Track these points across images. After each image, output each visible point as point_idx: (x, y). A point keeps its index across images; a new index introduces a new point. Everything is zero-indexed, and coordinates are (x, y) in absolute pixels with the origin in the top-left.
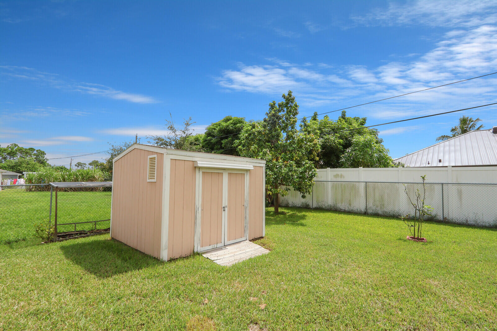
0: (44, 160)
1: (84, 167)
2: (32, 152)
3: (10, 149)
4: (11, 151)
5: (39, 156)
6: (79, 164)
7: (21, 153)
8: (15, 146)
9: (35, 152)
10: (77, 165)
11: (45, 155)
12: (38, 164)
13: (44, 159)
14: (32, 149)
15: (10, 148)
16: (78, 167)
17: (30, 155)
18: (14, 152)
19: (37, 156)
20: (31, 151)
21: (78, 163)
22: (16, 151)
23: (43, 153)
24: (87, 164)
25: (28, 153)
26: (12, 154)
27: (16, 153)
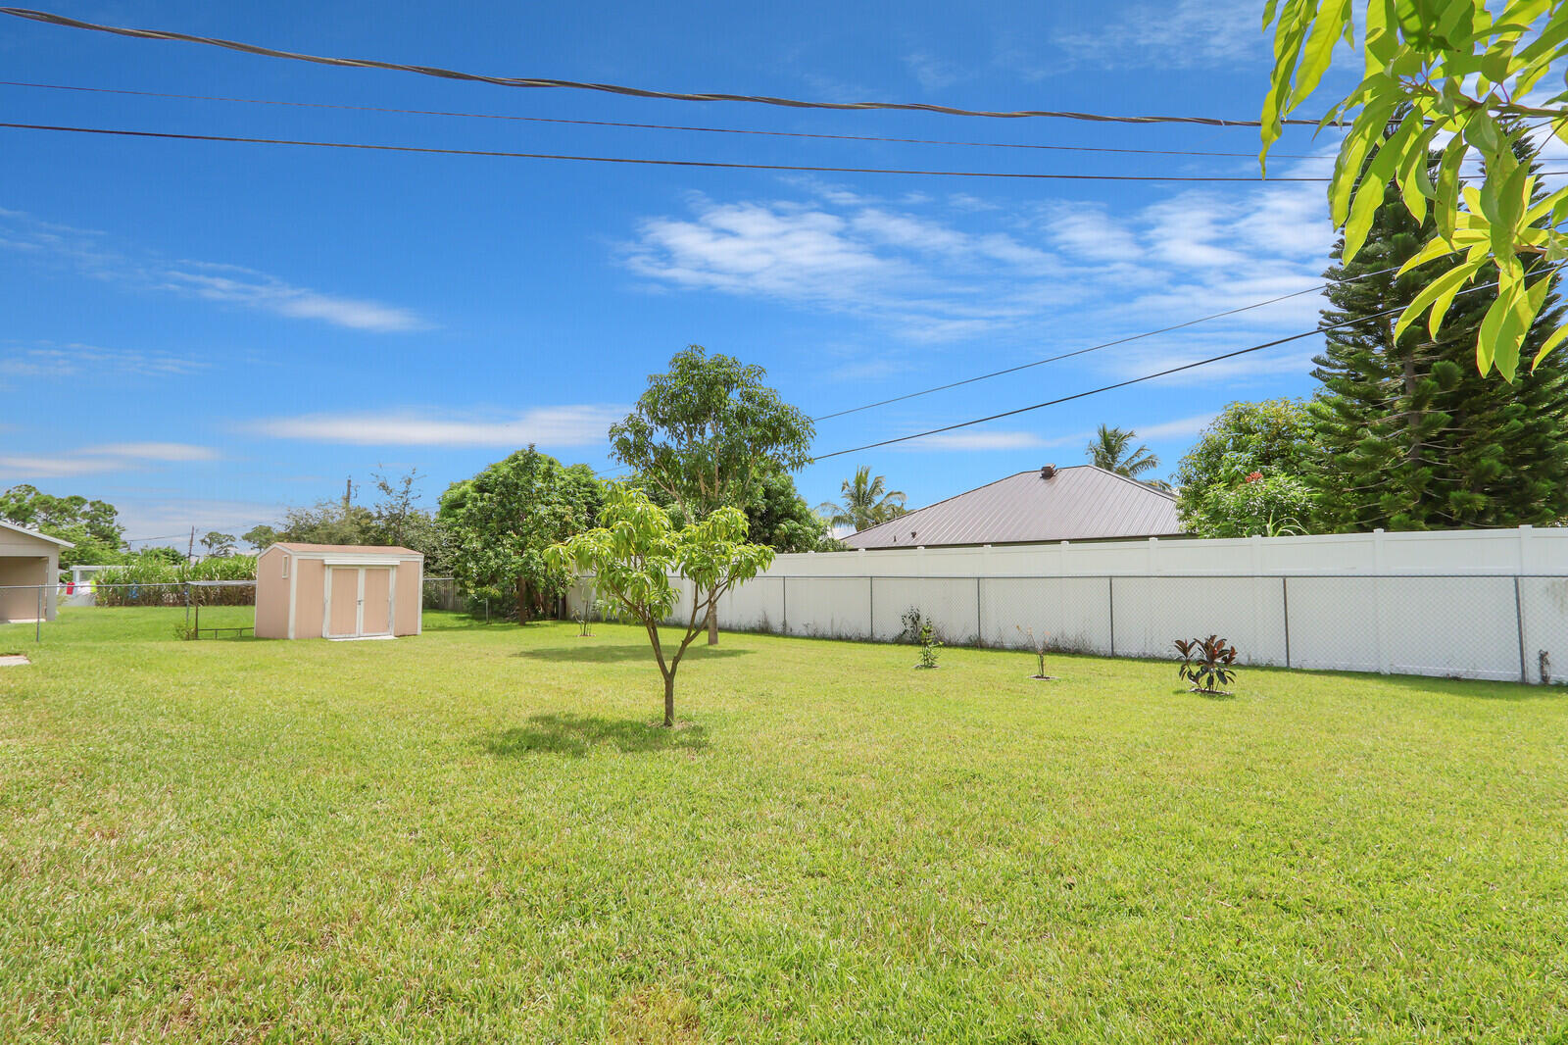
0: (114, 529)
1: (229, 546)
2: (79, 509)
3: (13, 501)
4: (19, 507)
5: (97, 520)
6: (213, 539)
7: (46, 510)
8: (30, 492)
9: (87, 508)
10: (208, 540)
11: (115, 517)
12: (96, 542)
13: (113, 526)
14: (78, 501)
15: (14, 496)
16: (210, 546)
17: (73, 516)
18: (27, 509)
19: (94, 518)
20: (75, 505)
21: (211, 533)
22: (33, 505)
23: (110, 511)
24: (238, 538)
25: (66, 510)
26: (21, 514)
27: (32, 511)
